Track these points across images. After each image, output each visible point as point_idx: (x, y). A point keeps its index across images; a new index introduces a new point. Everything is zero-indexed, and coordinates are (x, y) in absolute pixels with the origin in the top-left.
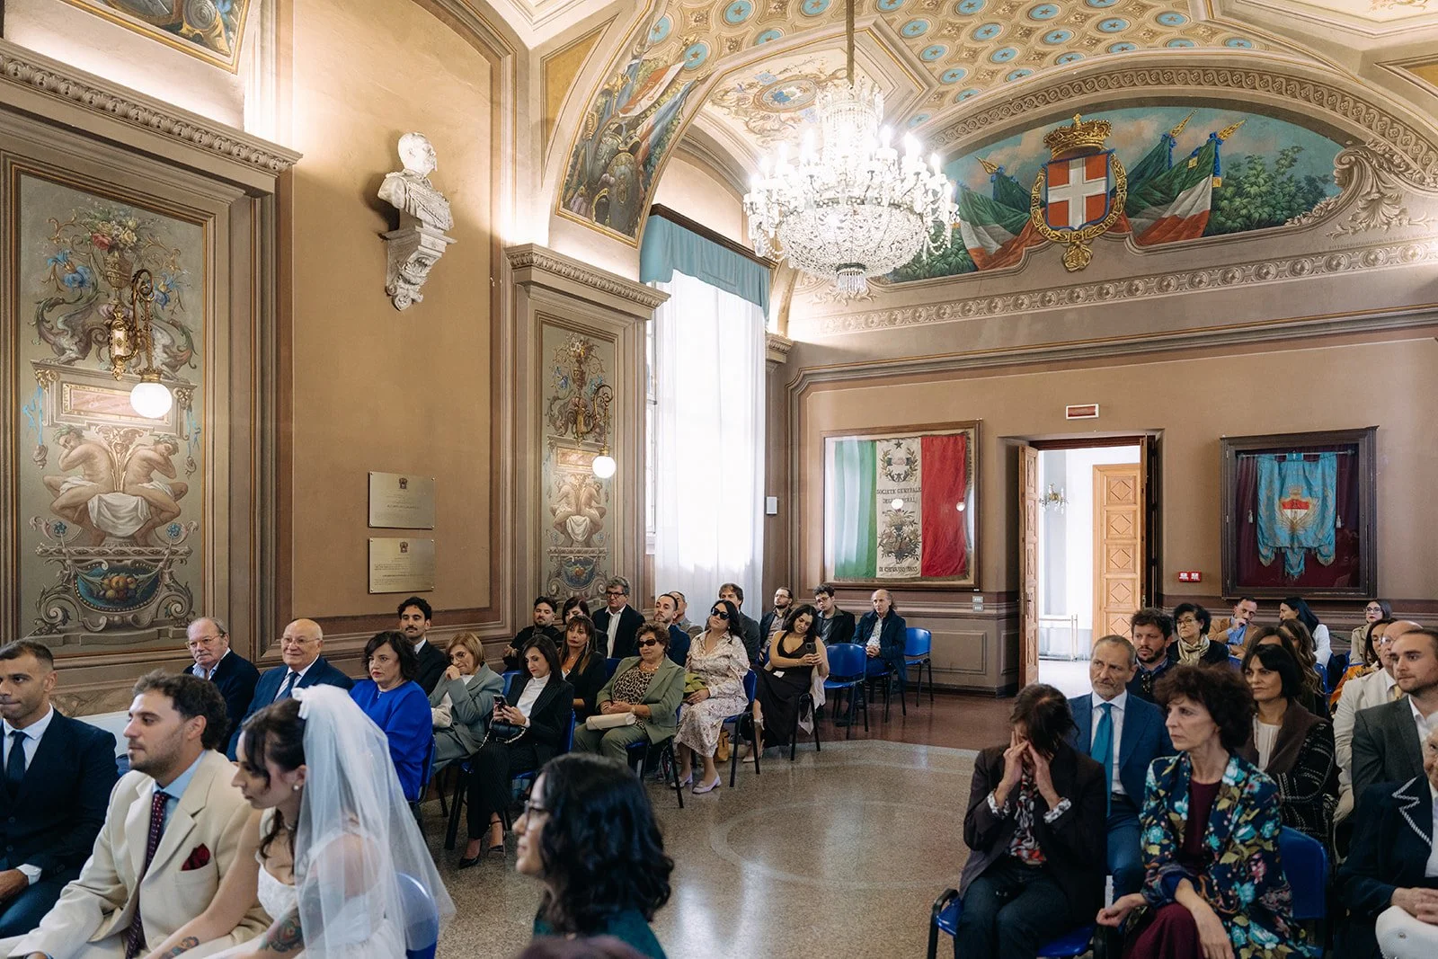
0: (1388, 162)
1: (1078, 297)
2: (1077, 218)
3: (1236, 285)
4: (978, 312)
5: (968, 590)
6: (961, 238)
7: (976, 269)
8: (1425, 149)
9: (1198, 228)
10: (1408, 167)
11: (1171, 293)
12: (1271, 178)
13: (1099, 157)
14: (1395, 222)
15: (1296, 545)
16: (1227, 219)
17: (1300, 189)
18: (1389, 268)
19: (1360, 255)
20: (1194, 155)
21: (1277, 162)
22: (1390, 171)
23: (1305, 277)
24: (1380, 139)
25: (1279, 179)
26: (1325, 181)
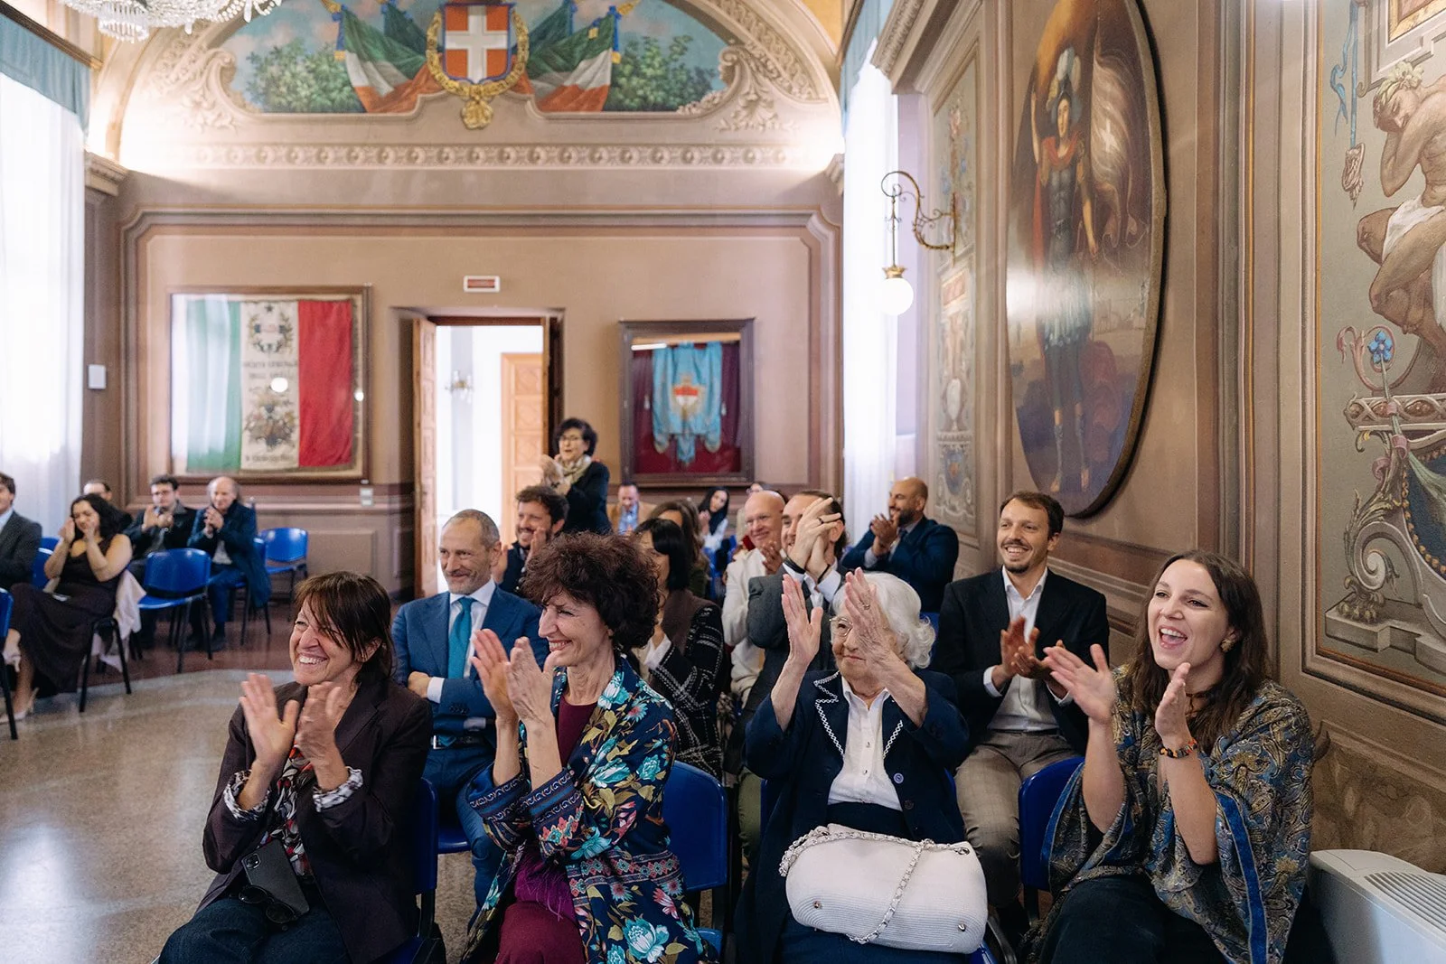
0: (763, 65)
1: (478, 158)
2: (477, 71)
3: (633, 166)
4: (367, 160)
5: (355, 482)
6: (346, 72)
7: (364, 110)
8: (792, 61)
9: (598, 101)
10: (779, 76)
11: (571, 166)
12: (665, 63)
13: (500, 9)
14: (769, 124)
15: (687, 432)
16: (626, 97)
17: (690, 78)
18: (764, 168)
19: (740, 152)
20: (594, 25)
21: (671, 48)
22: (765, 76)
23: (694, 167)
24: (757, 43)
25: (673, 65)
26: (712, 74)
